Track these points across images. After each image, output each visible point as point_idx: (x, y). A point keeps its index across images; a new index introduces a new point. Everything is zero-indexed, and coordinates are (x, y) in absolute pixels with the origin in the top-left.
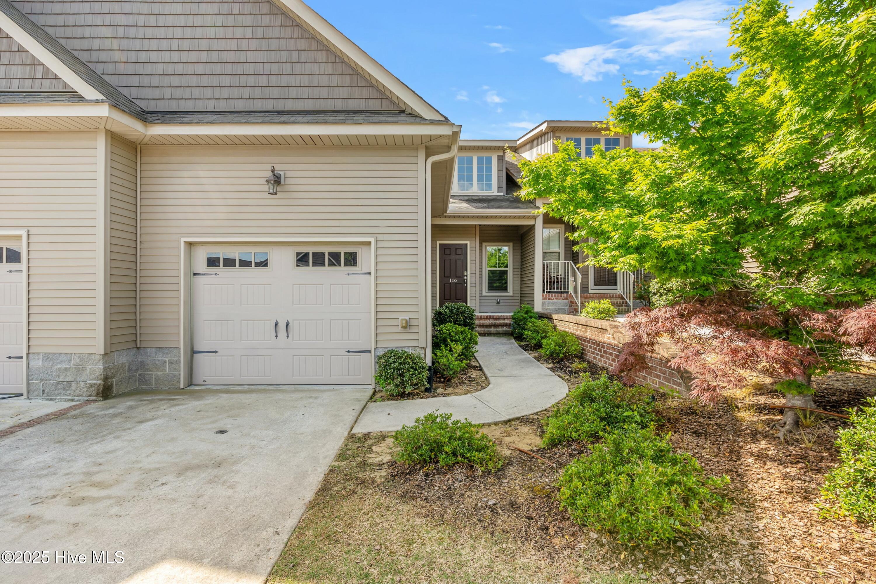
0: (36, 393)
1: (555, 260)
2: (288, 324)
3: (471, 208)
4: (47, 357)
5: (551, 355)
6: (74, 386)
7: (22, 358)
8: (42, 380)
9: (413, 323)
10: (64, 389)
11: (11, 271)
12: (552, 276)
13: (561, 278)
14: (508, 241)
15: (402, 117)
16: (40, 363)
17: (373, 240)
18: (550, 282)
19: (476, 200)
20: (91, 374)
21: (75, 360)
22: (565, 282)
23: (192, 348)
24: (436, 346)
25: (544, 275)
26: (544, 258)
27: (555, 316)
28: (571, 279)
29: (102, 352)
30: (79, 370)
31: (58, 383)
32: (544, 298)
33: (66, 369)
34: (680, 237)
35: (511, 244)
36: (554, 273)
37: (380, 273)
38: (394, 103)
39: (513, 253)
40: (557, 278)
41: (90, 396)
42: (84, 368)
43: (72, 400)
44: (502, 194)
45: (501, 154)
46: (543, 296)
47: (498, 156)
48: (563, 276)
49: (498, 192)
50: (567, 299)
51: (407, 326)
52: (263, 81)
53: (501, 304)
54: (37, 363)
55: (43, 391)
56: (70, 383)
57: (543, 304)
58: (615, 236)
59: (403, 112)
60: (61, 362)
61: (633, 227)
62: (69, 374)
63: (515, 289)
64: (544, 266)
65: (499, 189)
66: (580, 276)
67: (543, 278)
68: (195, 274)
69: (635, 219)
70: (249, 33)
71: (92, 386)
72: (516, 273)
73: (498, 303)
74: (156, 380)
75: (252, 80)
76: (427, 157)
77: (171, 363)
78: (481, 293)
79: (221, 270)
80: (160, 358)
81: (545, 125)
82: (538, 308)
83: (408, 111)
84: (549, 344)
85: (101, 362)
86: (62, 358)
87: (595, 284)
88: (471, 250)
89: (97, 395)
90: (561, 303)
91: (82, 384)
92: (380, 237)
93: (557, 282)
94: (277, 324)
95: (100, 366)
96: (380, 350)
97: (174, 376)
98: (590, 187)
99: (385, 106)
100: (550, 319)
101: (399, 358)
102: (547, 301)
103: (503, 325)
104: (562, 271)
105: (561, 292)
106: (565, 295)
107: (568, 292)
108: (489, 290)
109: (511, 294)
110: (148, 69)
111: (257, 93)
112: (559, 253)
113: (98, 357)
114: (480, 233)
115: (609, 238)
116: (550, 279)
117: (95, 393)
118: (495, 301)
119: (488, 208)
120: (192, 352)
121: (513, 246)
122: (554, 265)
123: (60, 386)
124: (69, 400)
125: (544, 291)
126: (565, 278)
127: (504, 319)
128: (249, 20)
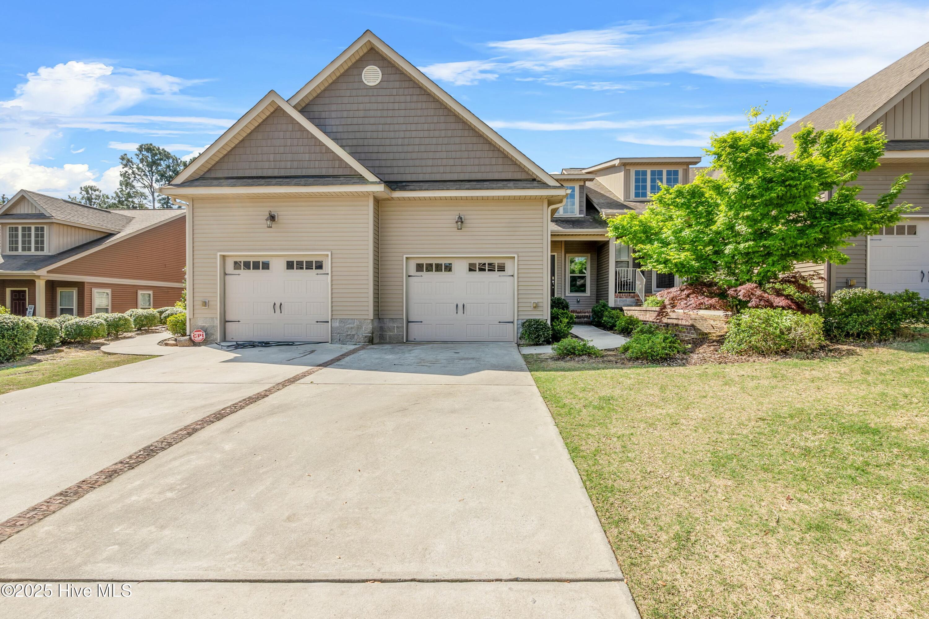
0: (336, 341)
1: (625, 267)
2: (464, 306)
3: (560, 228)
4: (342, 321)
5: (622, 330)
6: (356, 337)
7: (328, 322)
8: (338, 333)
9: (541, 304)
10: (350, 339)
11: (317, 274)
12: (623, 280)
13: (630, 282)
14: (587, 252)
15: (535, 184)
16: (338, 324)
17: (516, 256)
18: (621, 285)
19: (563, 221)
20: (365, 330)
21: (357, 323)
22: (632, 285)
23: (408, 320)
24: (553, 319)
25: (616, 280)
26: (616, 267)
27: (624, 308)
28: (638, 283)
29: (372, 318)
30: (359, 328)
31: (347, 335)
32: (616, 297)
33: (352, 328)
34: (679, 258)
35: (589, 255)
36: (624, 278)
37: (520, 275)
38: (529, 174)
39: (591, 262)
40: (627, 282)
41: (365, 342)
42: (361, 327)
43: (356, 344)
44: (582, 216)
45: (583, 184)
46: (615, 295)
47: (580, 186)
48: (631, 281)
49: (580, 214)
50: (634, 298)
51: (536, 306)
52: (451, 162)
53: (580, 303)
54: (336, 324)
55: (339, 340)
56: (354, 335)
57: (615, 301)
58: (655, 256)
59: (534, 180)
60: (349, 324)
61: (662, 253)
62: (353, 330)
63: (592, 290)
64: (616, 272)
65: (581, 212)
66: (645, 280)
67: (616, 282)
68: (409, 276)
69: (663, 249)
70: (443, 133)
71: (366, 337)
72: (593, 278)
73: (578, 302)
74: (390, 337)
75: (444, 162)
76: (548, 207)
77: (398, 327)
78: (565, 294)
79: (425, 274)
80: (391, 325)
81: (618, 161)
82: (611, 304)
83: (537, 179)
84: (621, 323)
85: (371, 324)
86: (350, 321)
87: (657, 287)
88: (557, 260)
89: (369, 342)
90: (629, 300)
91: (361, 336)
92: (520, 254)
93: (627, 285)
94: (457, 306)
95: (370, 326)
96: (520, 321)
97: (400, 335)
98: (645, 232)
99: (523, 176)
100: (622, 310)
101: (537, 322)
102: (618, 299)
103: (585, 317)
104: (630, 276)
105: (630, 293)
106: (633, 294)
107: (635, 293)
108: (571, 291)
109: (589, 295)
110: (384, 156)
111: (448, 169)
112: (628, 262)
113: (369, 321)
114: (565, 247)
115: (652, 257)
116: (621, 282)
117: (368, 341)
118: (576, 301)
119: (574, 228)
120: (408, 322)
121: (591, 257)
122: (624, 272)
123: (349, 337)
124: (354, 344)
125: (616, 292)
126: (632, 282)
127: (585, 313)
128: (443, 126)
